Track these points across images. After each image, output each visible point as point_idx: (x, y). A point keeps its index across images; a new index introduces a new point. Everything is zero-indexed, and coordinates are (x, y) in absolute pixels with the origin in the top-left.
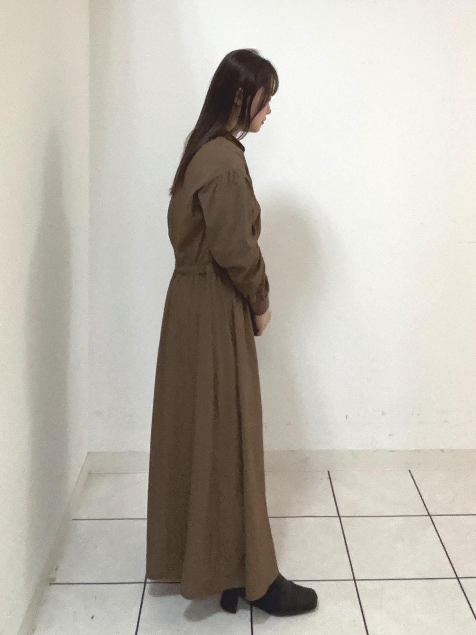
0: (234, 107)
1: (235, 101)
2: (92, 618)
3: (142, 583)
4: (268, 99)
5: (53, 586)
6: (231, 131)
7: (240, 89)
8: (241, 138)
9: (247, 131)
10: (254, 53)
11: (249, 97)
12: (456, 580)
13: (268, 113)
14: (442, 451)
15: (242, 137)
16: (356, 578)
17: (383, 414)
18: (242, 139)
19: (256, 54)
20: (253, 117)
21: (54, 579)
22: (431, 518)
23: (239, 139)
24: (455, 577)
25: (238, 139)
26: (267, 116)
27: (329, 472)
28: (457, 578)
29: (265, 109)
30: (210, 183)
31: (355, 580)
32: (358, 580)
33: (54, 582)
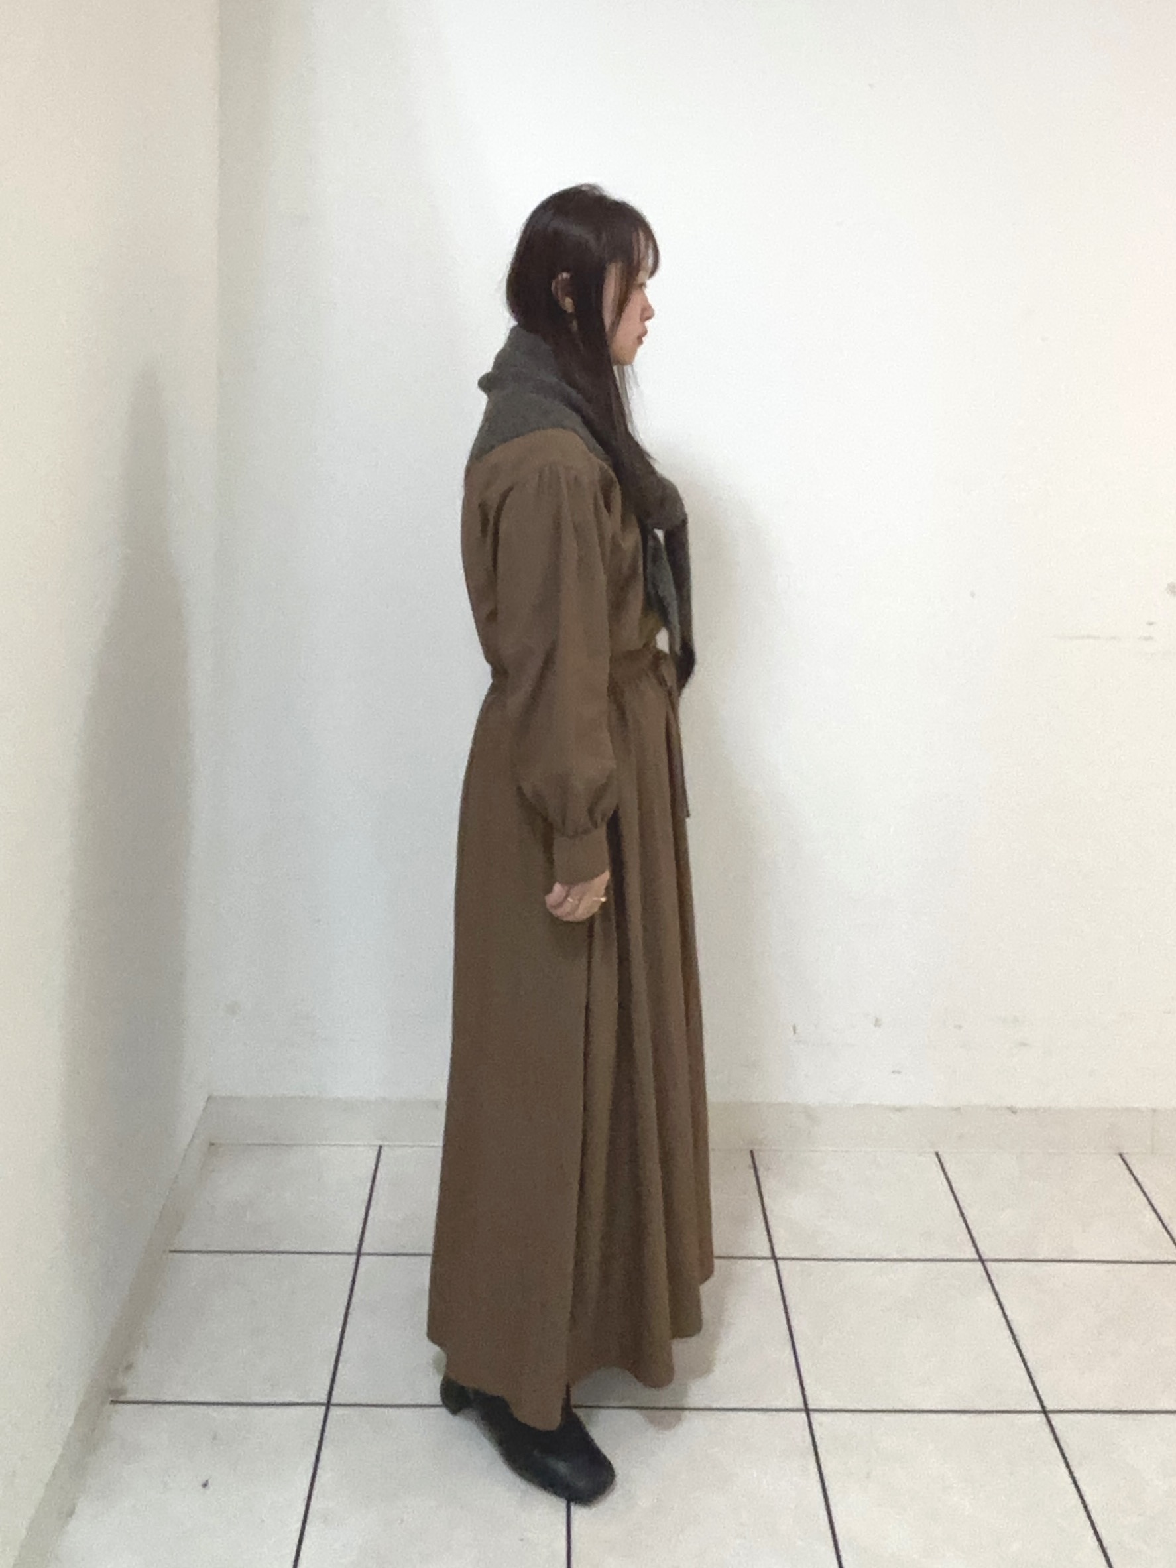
2: (205, 1485)
3: (322, 1404)
5: (119, 1407)
10: (592, 191)
12: (1041, 1418)
14: (1013, 1110)
16: (811, 1406)
17: (877, 1023)
21: (122, 1391)
22: (985, 1269)
24: (1040, 1408)
27: (752, 1152)
28: (1045, 1411)
29: (635, 312)
31: (807, 1411)
32: (815, 1410)
33: (122, 1398)
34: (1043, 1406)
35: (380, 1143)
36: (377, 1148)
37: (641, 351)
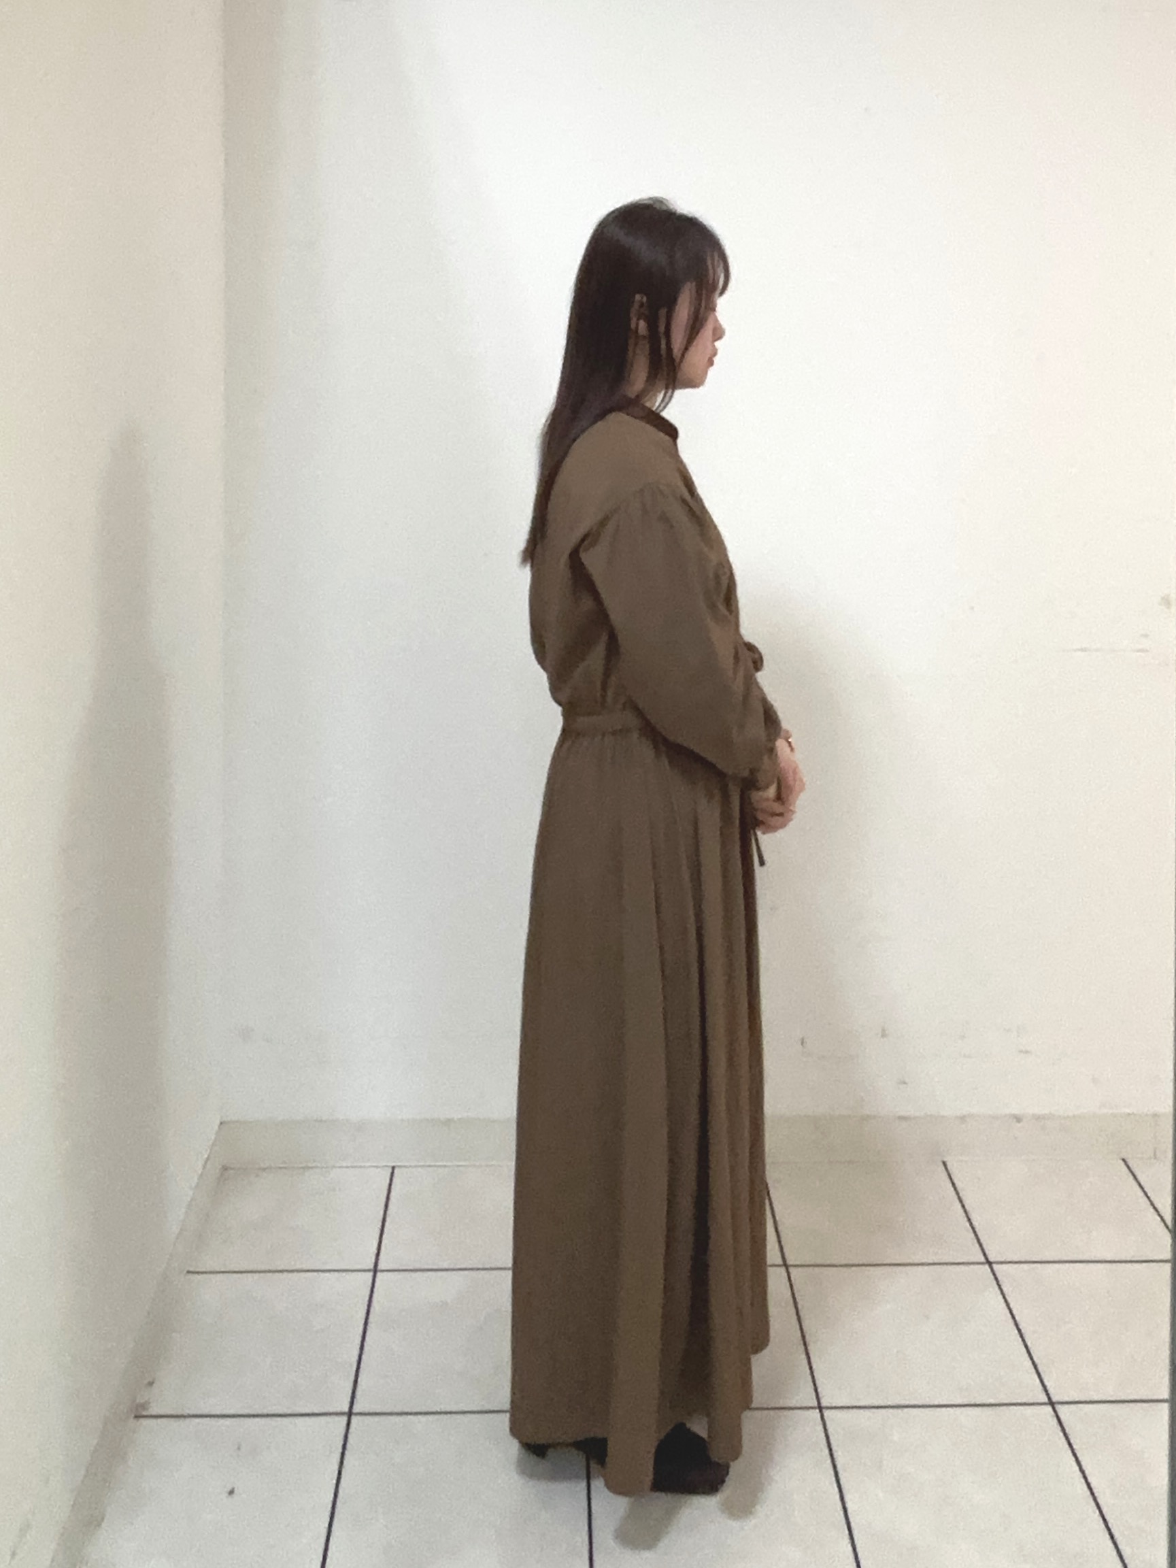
0: (631, 341)
1: (633, 326)
2: (231, 1492)
3: (342, 1414)
4: (712, 308)
5: (144, 1422)
6: (638, 396)
7: (638, 297)
8: (662, 405)
9: (674, 389)
10: (657, 206)
11: (663, 312)
12: (1048, 1409)
13: (720, 338)
14: (1018, 1119)
15: (666, 403)
16: (823, 1404)
18: (665, 407)
19: (664, 208)
20: (679, 355)
21: (144, 1406)
22: (992, 1270)
23: (661, 408)
24: (1046, 1401)
25: (658, 411)
26: (717, 344)
28: (1052, 1403)
29: (707, 332)
30: (603, 523)
31: (820, 1408)
32: (828, 1408)
33: (145, 1413)
34: (1049, 1398)
35: (393, 1164)
36: (390, 1170)
37: (712, 372)
